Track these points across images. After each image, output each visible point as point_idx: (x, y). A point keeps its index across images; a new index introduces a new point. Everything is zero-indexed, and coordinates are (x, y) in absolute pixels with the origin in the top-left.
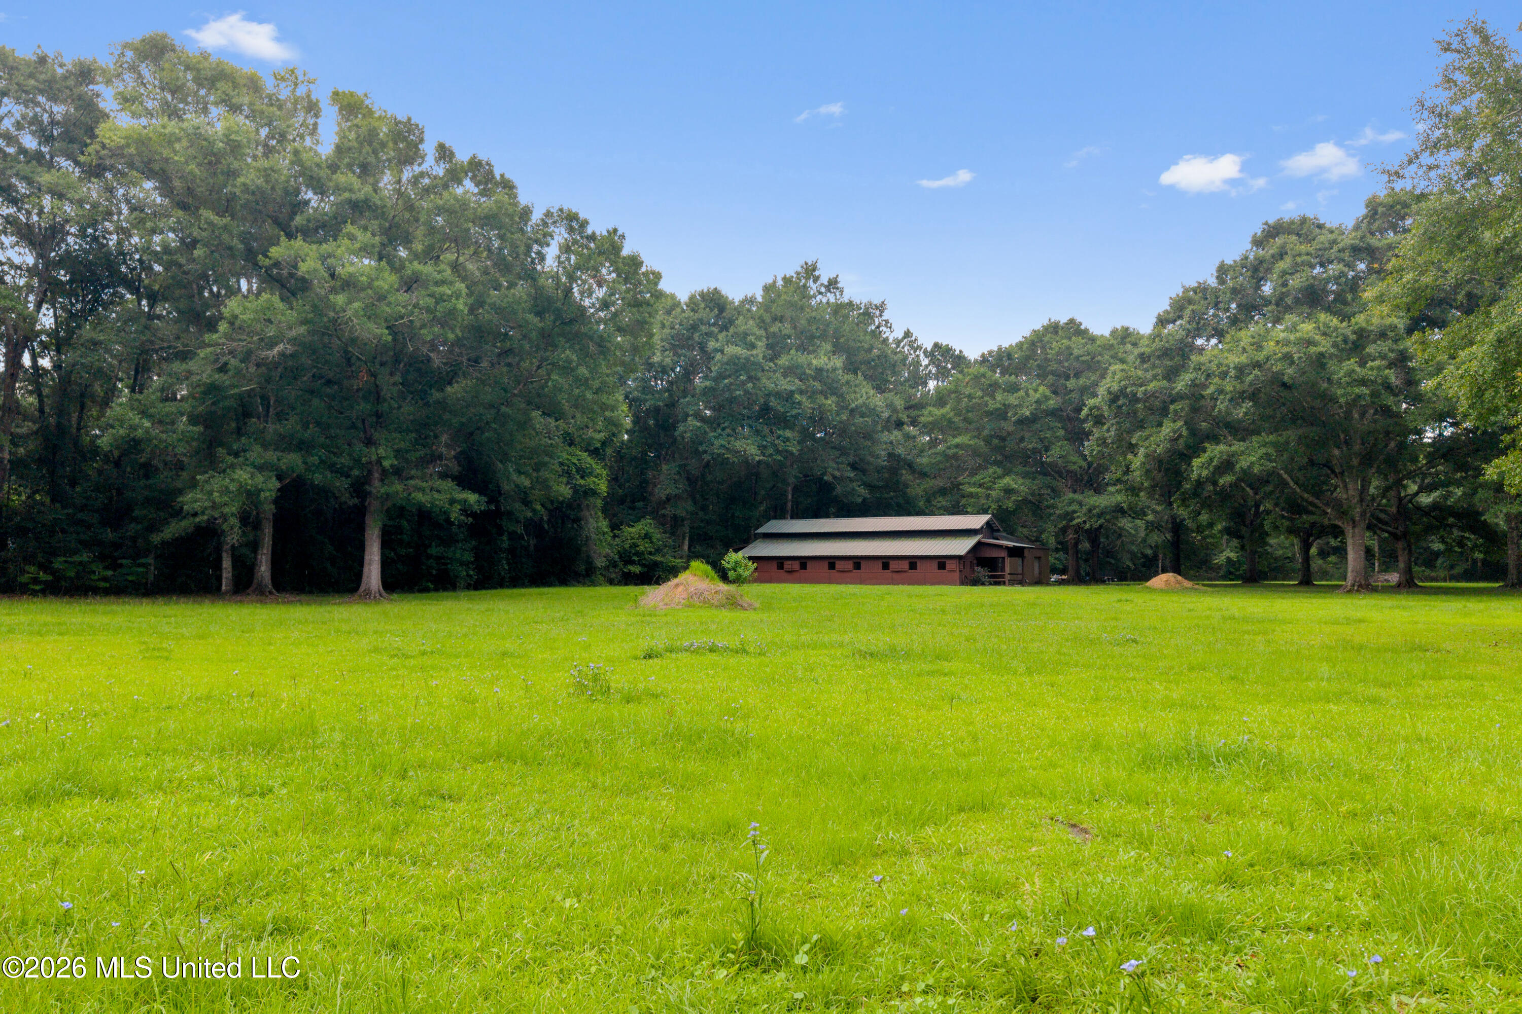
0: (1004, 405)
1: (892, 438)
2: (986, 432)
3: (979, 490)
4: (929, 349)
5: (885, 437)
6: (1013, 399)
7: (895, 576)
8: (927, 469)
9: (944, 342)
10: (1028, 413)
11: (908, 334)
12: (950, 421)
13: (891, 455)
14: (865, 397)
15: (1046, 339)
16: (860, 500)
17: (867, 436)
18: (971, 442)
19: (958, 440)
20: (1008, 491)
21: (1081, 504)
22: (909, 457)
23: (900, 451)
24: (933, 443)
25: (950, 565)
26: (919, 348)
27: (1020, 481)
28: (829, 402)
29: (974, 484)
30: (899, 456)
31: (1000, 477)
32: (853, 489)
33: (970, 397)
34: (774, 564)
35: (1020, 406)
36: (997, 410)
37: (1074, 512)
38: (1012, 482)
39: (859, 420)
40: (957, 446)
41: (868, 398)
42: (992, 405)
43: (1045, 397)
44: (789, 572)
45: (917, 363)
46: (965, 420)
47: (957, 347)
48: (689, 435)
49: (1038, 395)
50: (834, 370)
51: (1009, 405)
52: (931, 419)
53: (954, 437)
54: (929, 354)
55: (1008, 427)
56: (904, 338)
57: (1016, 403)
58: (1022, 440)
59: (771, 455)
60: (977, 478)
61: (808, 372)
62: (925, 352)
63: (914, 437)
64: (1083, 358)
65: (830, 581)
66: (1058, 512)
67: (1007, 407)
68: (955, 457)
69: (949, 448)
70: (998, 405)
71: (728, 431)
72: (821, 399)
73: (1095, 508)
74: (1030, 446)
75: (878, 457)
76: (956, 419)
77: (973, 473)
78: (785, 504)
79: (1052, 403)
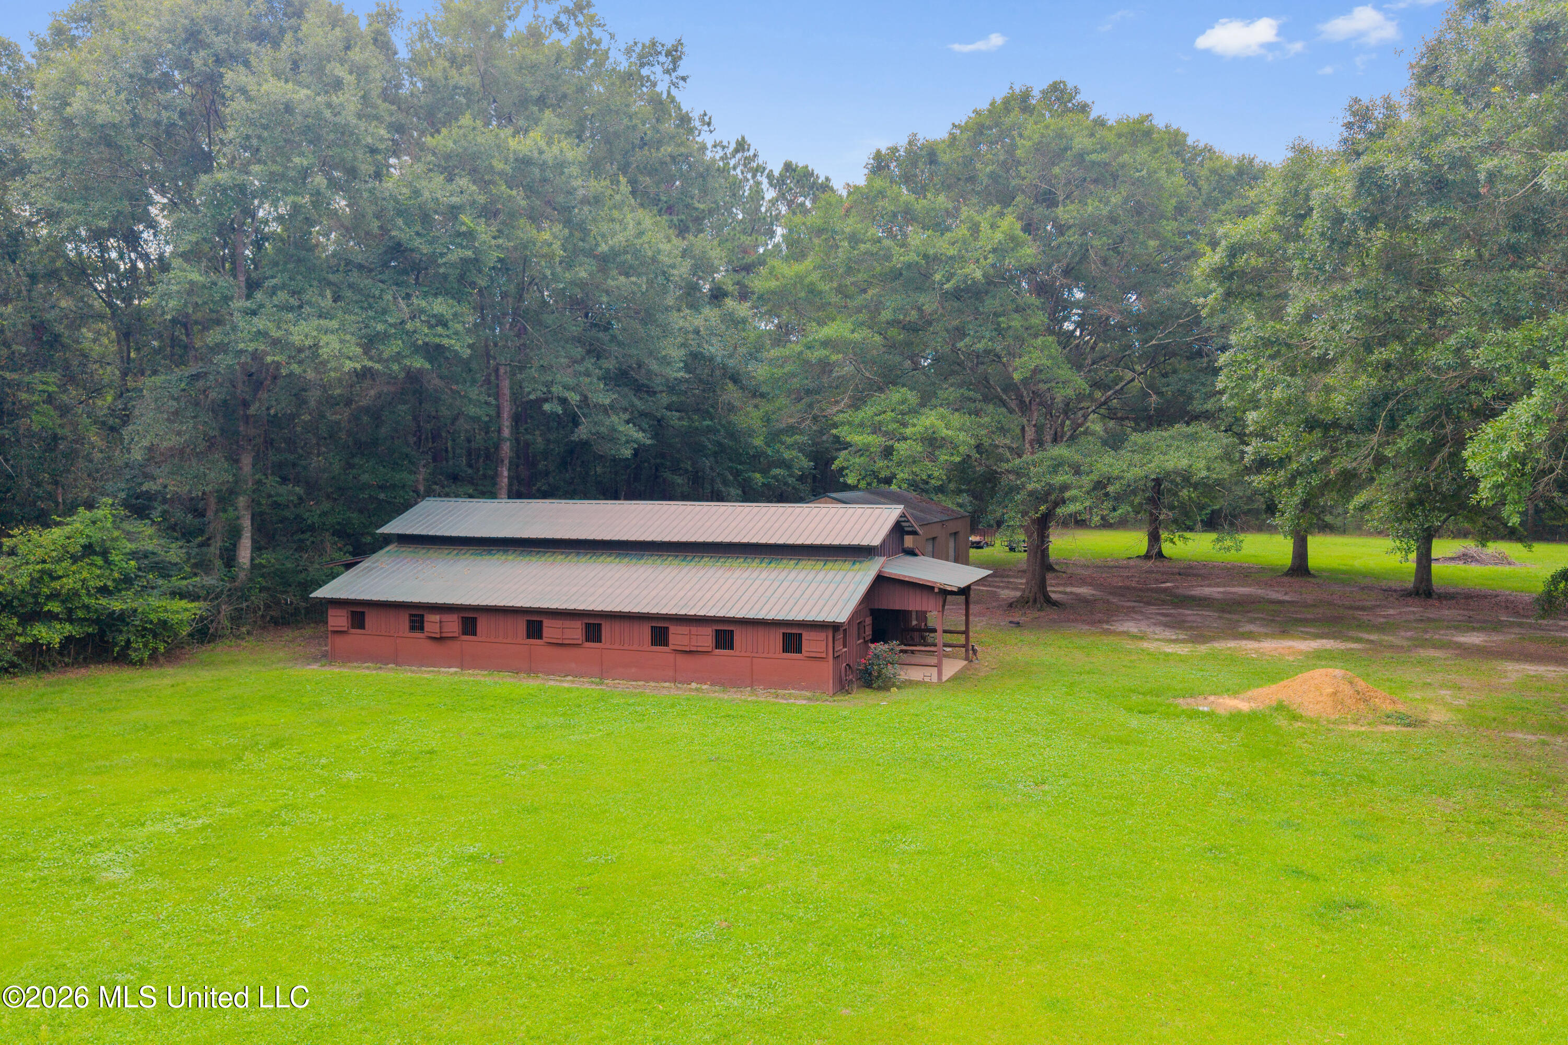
0: (926, 256)
1: (698, 322)
2: (886, 315)
3: (871, 438)
4: (776, 173)
5: (682, 320)
6: (943, 245)
7: (681, 659)
8: (764, 389)
9: (800, 161)
10: (978, 274)
11: (741, 145)
12: (812, 290)
13: (695, 359)
14: (631, 230)
15: (1008, 121)
16: (627, 453)
17: (647, 316)
18: (856, 336)
19: (829, 331)
20: (932, 442)
21: (1077, 471)
22: (731, 363)
23: (714, 349)
24: (781, 336)
25: (812, 643)
26: (760, 169)
27: (957, 419)
28: (546, 236)
29: (862, 425)
30: (711, 359)
31: (913, 411)
32: (614, 430)
33: (854, 239)
34: (404, 621)
35: (961, 259)
36: (909, 266)
37: (1065, 487)
38: (940, 424)
39: (618, 281)
40: (826, 343)
41: (640, 234)
42: (900, 258)
43: (1013, 238)
44: (440, 639)
45: (757, 194)
46: (840, 290)
47: (821, 172)
48: (172, 303)
49: (999, 236)
50: (560, 165)
51: (936, 258)
52: (773, 284)
53: (821, 323)
54: (778, 183)
55: (929, 303)
56: (737, 151)
57: (952, 252)
58: (960, 332)
59: (398, 358)
60: (867, 412)
61: (499, 165)
62: (770, 176)
63: (744, 321)
64: (1094, 157)
65: (530, 668)
66: (1030, 487)
67: (932, 260)
68: (825, 366)
69: (809, 347)
70: (912, 257)
71: (282, 296)
72: (526, 230)
73: (1110, 480)
74: (980, 346)
75: (666, 361)
76: (824, 287)
77: (857, 403)
78: (497, 447)
79: (1029, 252)
